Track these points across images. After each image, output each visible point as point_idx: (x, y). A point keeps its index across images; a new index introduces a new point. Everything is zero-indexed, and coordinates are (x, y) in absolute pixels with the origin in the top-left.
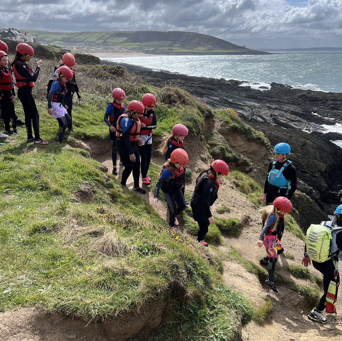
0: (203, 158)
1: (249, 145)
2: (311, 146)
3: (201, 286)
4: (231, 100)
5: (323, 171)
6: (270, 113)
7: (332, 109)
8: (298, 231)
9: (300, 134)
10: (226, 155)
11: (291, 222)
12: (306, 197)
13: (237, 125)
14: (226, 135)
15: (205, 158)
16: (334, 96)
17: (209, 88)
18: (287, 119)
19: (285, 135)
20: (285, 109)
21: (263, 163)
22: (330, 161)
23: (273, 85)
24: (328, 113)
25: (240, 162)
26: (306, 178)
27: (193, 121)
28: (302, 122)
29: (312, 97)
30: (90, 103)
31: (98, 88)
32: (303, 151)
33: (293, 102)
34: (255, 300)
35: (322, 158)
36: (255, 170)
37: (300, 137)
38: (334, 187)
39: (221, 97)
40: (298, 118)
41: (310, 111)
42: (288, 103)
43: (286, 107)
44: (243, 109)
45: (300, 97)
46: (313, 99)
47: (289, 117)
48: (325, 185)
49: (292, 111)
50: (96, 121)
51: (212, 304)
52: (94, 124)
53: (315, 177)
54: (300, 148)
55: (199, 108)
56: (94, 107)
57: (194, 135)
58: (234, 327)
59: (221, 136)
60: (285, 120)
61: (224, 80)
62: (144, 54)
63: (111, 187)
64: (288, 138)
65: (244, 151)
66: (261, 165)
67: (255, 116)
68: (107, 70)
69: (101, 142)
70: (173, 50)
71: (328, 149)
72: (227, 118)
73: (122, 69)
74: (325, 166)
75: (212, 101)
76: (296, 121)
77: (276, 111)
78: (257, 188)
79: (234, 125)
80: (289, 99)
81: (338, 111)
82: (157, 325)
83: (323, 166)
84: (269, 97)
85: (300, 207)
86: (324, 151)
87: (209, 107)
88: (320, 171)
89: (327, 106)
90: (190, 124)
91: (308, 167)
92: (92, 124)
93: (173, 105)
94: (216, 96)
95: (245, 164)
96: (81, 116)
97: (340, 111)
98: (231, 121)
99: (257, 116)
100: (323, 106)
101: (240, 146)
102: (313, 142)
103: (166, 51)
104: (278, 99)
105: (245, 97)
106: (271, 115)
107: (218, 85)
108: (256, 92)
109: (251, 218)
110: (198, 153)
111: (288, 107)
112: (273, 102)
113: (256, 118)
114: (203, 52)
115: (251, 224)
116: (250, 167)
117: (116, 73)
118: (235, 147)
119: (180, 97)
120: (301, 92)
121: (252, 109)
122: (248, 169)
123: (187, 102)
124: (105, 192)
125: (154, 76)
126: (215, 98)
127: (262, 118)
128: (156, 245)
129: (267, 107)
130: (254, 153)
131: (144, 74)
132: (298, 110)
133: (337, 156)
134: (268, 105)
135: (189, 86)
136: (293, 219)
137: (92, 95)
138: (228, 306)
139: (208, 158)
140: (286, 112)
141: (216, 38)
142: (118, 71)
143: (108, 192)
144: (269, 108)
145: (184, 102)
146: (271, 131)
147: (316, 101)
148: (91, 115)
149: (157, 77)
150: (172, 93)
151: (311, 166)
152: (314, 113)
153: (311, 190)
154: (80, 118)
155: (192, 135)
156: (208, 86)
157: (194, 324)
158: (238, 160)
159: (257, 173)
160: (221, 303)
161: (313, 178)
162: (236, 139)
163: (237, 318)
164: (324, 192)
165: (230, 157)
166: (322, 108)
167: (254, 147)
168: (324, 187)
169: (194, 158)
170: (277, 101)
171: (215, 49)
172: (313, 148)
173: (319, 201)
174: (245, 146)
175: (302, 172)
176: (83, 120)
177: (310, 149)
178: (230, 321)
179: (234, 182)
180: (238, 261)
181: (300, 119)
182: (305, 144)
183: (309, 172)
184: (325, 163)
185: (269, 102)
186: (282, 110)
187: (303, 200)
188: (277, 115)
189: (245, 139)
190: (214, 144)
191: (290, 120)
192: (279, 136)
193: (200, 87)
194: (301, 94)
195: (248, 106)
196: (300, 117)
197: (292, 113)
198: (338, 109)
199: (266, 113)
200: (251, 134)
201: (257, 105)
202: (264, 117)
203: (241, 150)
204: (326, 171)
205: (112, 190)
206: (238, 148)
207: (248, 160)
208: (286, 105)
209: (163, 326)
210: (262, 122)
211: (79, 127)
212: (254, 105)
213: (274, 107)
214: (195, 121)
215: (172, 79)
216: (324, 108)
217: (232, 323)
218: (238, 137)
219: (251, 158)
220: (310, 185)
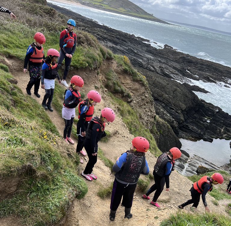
0: (96, 87)
1: (133, 84)
2: (180, 92)
3: (50, 170)
4: (136, 51)
5: (183, 110)
6: (160, 65)
7: (200, 70)
8: (154, 145)
9: (174, 83)
10: (116, 88)
11: (151, 139)
12: (167, 125)
13: (128, 68)
14: (119, 74)
15: (98, 87)
16: (202, 62)
17: (122, 40)
18: (170, 71)
19: (164, 82)
20: (170, 64)
21: (141, 98)
22: (189, 104)
23: (166, 46)
24: (197, 72)
25: (125, 94)
26: (172, 113)
27: (92, 59)
28: (179, 75)
29: (188, 59)
30: (20, 31)
31: (29, 21)
32: (174, 95)
33: (176, 60)
34: (103, 184)
35: (185, 101)
36: (134, 102)
37: (174, 85)
38: (188, 121)
39: (130, 48)
40: (177, 72)
41: (186, 69)
42: (173, 61)
43: (171, 63)
44: (142, 59)
45: (181, 58)
46: (189, 61)
47: (171, 70)
48: (183, 119)
49: (174, 67)
50: (21, 45)
51: (57, 182)
52: (20, 48)
53: (178, 113)
54: (172, 92)
55: (102, 51)
56: (22, 35)
57: (92, 69)
58: (67, 198)
59: (115, 74)
60: (168, 72)
61: (134, 36)
62: (81, 4)
63: (14, 95)
64: (166, 84)
65: (130, 88)
66: (140, 99)
67: (149, 66)
68: (42, 10)
69: (21, 62)
70: (102, 6)
71: (190, 96)
72: (122, 63)
73: (54, 11)
74: (185, 107)
75: (123, 49)
76: (175, 74)
77: (164, 64)
78: (132, 114)
79: (125, 68)
80: (174, 58)
81: (203, 72)
82: (12, 192)
83: (184, 106)
84: (161, 54)
85: (162, 130)
86: (187, 97)
87: (111, 52)
88: (181, 109)
89: (196, 68)
90: (90, 60)
91: (174, 105)
92: (18, 47)
93: (81, 45)
94: (126, 47)
95: (128, 96)
96: (10, 39)
97: (204, 72)
98: (124, 65)
99: (151, 66)
100: (194, 67)
101: (128, 84)
102: (181, 90)
103: (97, 6)
104: (166, 57)
105: (146, 51)
106: (160, 67)
107: (129, 38)
108: (153, 49)
109: (119, 132)
110: (94, 83)
111: (172, 64)
112: (163, 58)
113: (150, 67)
114: (123, 12)
115: (118, 136)
116: (131, 99)
117: (49, 14)
118: (124, 83)
119: (87, 40)
120: (182, 55)
121: (148, 60)
122: (129, 100)
123: (93, 45)
124: (8, 98)
125: (85, 23)
126: (125, 47)
127: (154, 67)
128: (23, 139)
129: (159, 61)
130: (136, 90)
131: (79, 19)
132: (178, 66)
133: (194, 101)
134: (160, 59)
135: (109, 35)
136: (153, 137)
137: (22, 26)
138: (68, 185)
139: (100, 88)
140: (170, 66)
141: (134, 4)
142: (51, 12)
143: (11, 98)
144: (160, 62)
145: (90, 44)
146: (157, 77)
147: (190, 62)
148: (18, 41)
149: (87, 24)
150: (82, 36)
151: (177, 105)
152: (187, 70)
153: (173, 121)
154: (9, 41)
155: (90, 69)
156: (122, 38)
157: (39, 194)
158: (124, 93)
159: (136, 104)
160: (63, 182)
161: (177, 113)
162: (126, 78)
163: (72, 193)
164: (181, 123)
165: (119, 89)
166: (193, 68)
167: (137, 86)
168: (182, 120)
169: (89, 85)
170: (165, 58)
171: (132, 12)
172: (180, 94)
173: (177, 128)
174: (131, 84)
175: (171, 108)
176: (11, 43)
177: (178, 94)
178: (65, 194)
179: (118, 108)
180: (101, 158)
181: (178, 73)
182: (176, 90)
183: (174, 109)
184: (186, 104)
185: (161, 57)
186: (168, 65)
187: (164, 126)
188: (164, 67)
189: (132, 79)
190: (109, 78)
191: (171, 72)
192: (161, 82)
193: (116, 37)
194: (182, 56)
195: (146, 58)
196: (178, 72)
197: (174, 68)
198: (203, 71)
199: (157, 65)
200: (136, 76)
201: (152, 57)
202: (155, 67)
203: (128, 87)
204: (185, 110)
205: (15, 97)
206: (126, 85)
207: (131, 94)
208: (171, 61)
209: (17, 193)
210: (153, 70)
211: (7, 47)
212: (150, 58)
213: (163, 61)
214: (94, 59)
215: (98, 28)
216: (194, 68)
217: (66, 196)
218: (127, 77)
219: (134, 93)
220: (173, 118)
